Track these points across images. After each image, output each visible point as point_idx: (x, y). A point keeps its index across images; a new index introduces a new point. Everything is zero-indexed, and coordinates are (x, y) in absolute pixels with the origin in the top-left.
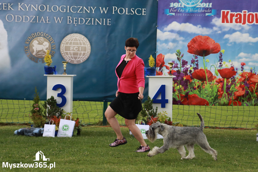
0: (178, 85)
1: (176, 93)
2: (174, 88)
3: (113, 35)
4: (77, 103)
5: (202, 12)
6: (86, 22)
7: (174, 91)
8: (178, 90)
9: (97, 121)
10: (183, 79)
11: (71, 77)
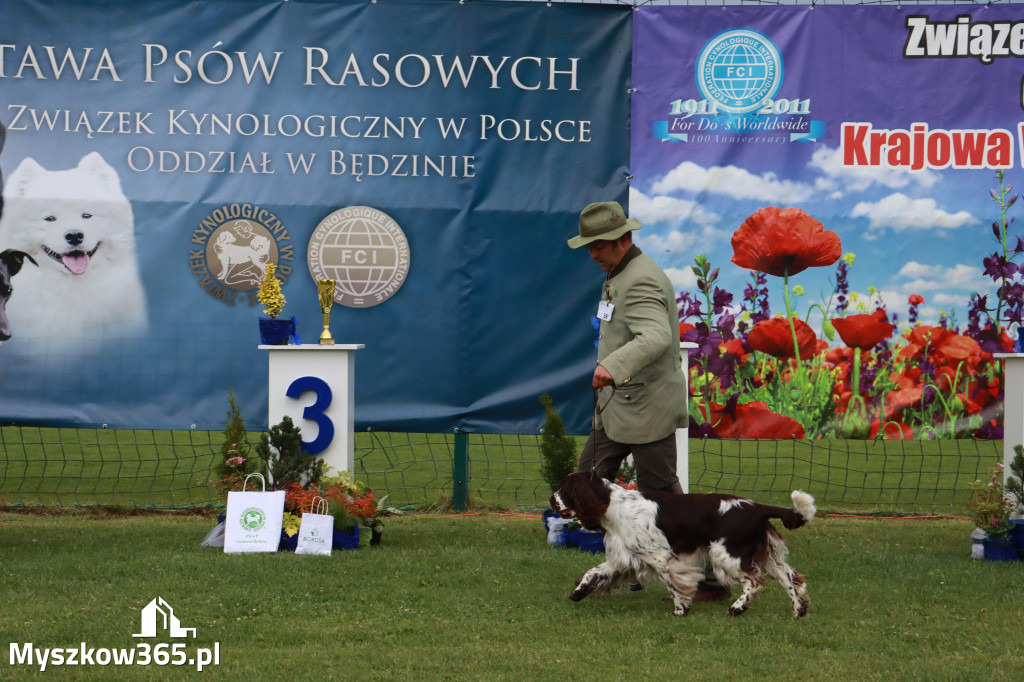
0: (701, 373)
1: (697, 400)
3: (482, 207)
4: (366, 436)
5: (776, 131)
6: (391, 169)
8: (702, 389)
9: (434, 497)
10: (719, 353)
11: (349, 351)
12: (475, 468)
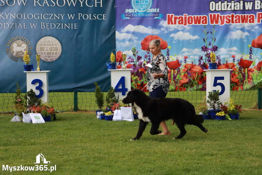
0: (134, 76)
1: (134, 83)
2: (131, 79)
3: (79, 36)
4: (52, 93)
5: (151, 16)
6: (56, 27)
7: (132, 81)
8: (135, 80)
9: (69, 108)
10: (138, 71)
11: (47, 72)
12: (79, 101)
